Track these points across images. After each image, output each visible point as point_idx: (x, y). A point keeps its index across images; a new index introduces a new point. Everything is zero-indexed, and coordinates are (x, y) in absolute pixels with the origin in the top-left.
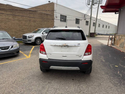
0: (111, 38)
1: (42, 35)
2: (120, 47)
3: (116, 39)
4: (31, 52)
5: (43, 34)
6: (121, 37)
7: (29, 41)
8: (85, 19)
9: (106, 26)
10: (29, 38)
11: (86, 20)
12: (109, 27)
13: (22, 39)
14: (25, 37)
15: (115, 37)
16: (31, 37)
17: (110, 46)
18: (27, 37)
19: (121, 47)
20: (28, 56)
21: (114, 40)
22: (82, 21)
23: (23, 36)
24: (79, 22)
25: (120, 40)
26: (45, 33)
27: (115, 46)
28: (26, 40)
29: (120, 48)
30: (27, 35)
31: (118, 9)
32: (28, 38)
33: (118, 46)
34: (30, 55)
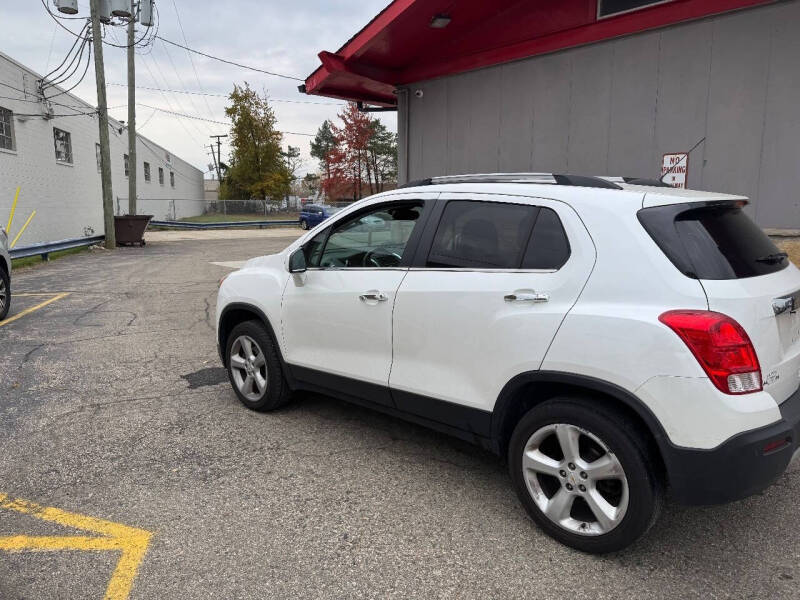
8: (48, 117)
9: (161, 170)
11: (53, 123)
12: (172, 174)
22: (27, 124)
24: (9, 131)
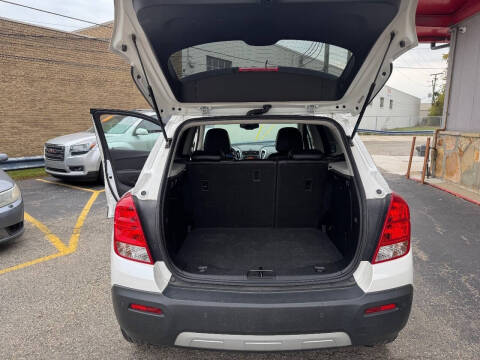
0: (423, 147)
1: (133, 139)
2: (462, 183)
3: (441, 150)
4: (80, 223)
5: (135, 134)
6: (464, 143)
7: (73, 168)
9: (383, 99)
10: (74, 154)
12: (391, 102)
13: (42, 160)
14: (57, 153)
15: (440, 145)
16: (82, 149)
17: (418, 182)
18: (67, 152)
19: (467, 186)
20: (67, 245)
21: (432, 153)
23: (49, 147)
25: (462, 154)
26: (145, 130)
27: (442, 178)
28: (60, 162)
29: (463, 187)
30: (67, 142)
31: (444, 30)
32: (68, 156)
33: (456, 179)
34: (74, 239)
